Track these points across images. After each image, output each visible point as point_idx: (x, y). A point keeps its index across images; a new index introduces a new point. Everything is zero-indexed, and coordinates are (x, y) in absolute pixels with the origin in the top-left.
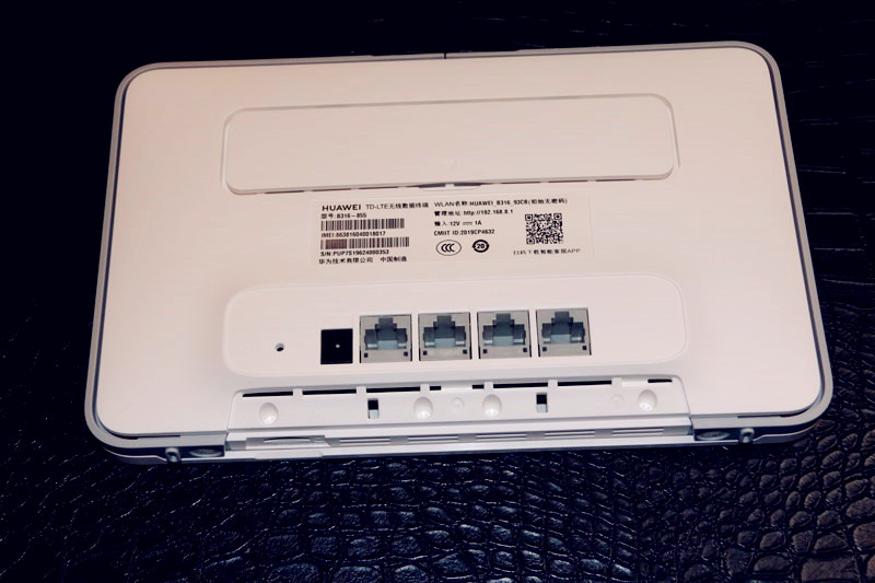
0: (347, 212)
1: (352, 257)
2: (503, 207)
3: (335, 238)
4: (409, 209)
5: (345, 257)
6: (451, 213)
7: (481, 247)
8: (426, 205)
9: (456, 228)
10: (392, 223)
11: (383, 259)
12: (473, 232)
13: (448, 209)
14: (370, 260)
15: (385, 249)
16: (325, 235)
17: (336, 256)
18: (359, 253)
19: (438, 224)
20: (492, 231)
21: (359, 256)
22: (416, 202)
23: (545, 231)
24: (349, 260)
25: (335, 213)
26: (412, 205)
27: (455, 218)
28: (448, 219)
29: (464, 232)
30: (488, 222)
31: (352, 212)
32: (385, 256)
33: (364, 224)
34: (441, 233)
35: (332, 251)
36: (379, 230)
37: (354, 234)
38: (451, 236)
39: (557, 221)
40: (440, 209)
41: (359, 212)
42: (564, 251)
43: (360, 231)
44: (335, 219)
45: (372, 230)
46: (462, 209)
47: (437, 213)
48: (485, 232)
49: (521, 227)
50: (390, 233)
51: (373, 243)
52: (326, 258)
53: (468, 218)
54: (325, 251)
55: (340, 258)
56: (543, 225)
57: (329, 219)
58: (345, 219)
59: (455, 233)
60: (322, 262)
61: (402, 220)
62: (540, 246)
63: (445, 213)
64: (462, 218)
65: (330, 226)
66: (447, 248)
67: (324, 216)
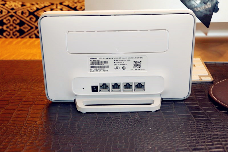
0: (95, 59)
1: (97, 70)
2: (129, 59)
3: (93, 65)
4: (109, 59)
5: (95, 70)
6: (118, 60)
7: (124, 68)
8: (112, 58)
9: (119, 64)
10: (105, 62)
11: (103, 71)
12: (122, 65)
13: (117, 59)
14: (101, 71)
15: (104, 68)
16: (91, 65)
17: (93, 70)
18: (98, 69)
19: (115, 63)
20: (126, 65)
21: (98, 70)
22: (110, 57)
23: (138, 65)
24: (96, 71)
25: (93, 60)
26: (109, 58)
27: (118, 61)
28: (117, 62)
29: (120, 65)
30: (126, 62)
31: (96, 59)
32: (104, 70)
33: (99, 63)
34: (115, 65)
35: (93, 69)
36: (102, 64)
37: (97, 65)
38: (118, 66)
39: (140, 63)
40: (115, 59)
41: (98, 59)
42: (141, 70)
43: (98, 64)
44: (93, 61)
45: (101, 64)
46: (120, 59)
47: (115, 60)
48: (125, 65)
49: (132, 64)
50: (105, 65)
51: (101, 67)
52: (91, 70)
53: (121, 61)
54: (91, 68)
55: (94, 70)
56: (137, 63)
57: (91, 61)
58: (95, 61)
59: (119, 65)
60: (91, 71)
61: (107, 62)
62: (136, 68)
63: (116, 60)
64: (120, 61)
65: (92, 63)
66: (117, 68)
67: (90, 60)
